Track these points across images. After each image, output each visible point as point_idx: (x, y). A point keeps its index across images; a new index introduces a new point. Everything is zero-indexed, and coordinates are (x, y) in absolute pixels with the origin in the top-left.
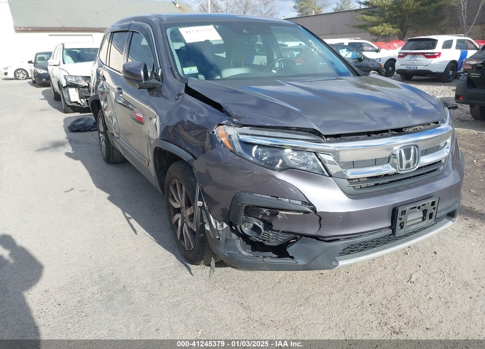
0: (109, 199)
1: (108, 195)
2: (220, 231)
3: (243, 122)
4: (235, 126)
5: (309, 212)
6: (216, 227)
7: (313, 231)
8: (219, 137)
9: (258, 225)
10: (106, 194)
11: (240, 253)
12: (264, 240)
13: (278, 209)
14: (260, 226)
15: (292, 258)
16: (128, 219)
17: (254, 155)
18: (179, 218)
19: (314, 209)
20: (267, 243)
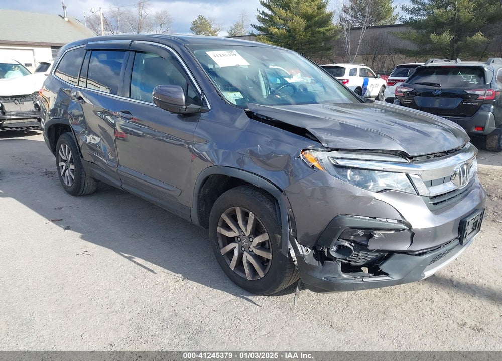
0: (82, 238)
1: (79, 234)
2: (307, 255)
3: (331, 146)
4: (323, 151)
5: (403, 230)
6: (303, 252)
7: (405, 247)
8: (309, 162)
9: (350, 246)
10: (78, 233)
11: (340, 275)
12: (351, 261)
13: (372, 229)
14: (352, 248)
15: (387, 274)
16: (129, 258)
17: (349, 178)
18: (235, 247)
19: (410, 226)
20: (353, 264)
